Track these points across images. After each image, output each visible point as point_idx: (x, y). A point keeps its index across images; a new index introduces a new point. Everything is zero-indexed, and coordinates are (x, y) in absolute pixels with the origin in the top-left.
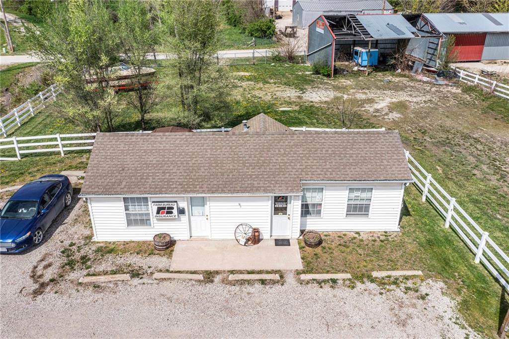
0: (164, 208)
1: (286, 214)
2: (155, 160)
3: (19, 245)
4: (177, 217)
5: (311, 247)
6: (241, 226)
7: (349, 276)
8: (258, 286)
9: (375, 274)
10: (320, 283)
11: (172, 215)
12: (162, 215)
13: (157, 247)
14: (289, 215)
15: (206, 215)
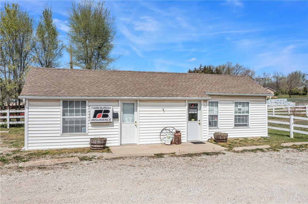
0: (101, 112)
1: (197, 120)
4: (111, 121)
12: (99, 119)
13: (95, 146)
14: (199, 121)
15: (135, 122)
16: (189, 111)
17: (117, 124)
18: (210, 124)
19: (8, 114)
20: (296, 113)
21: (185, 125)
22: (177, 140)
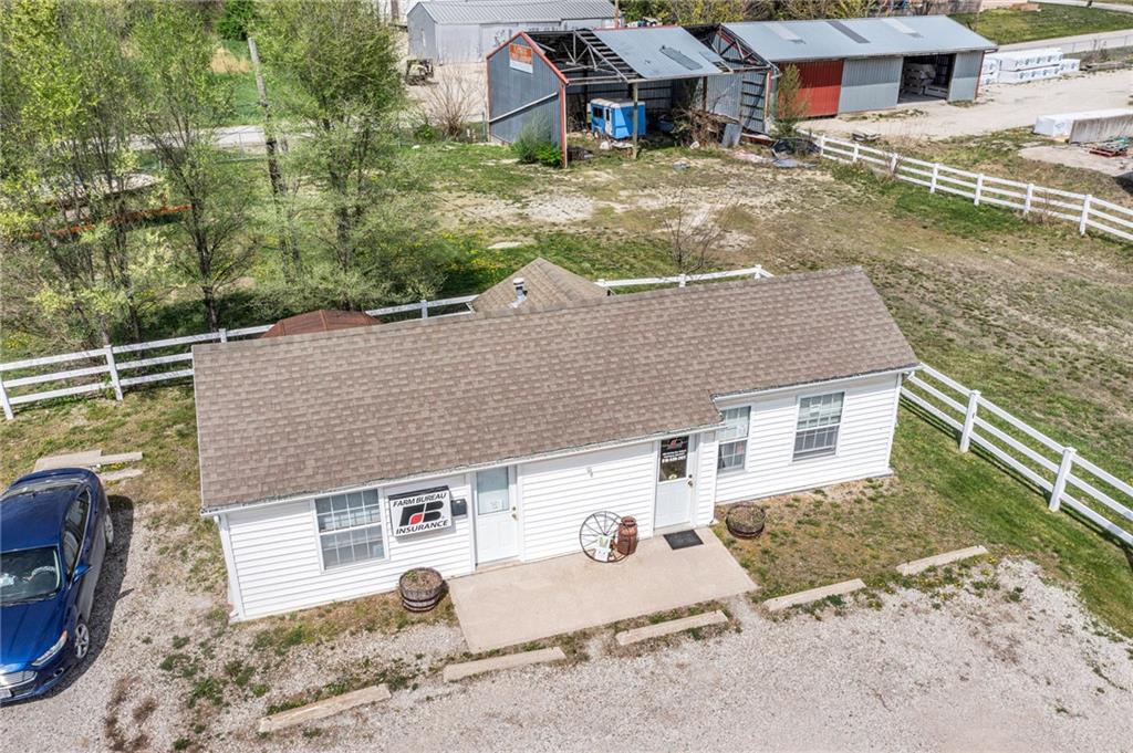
0: (419, 509)
1: (684, 476)
2: (369, 394)
3: (44, 673)
4: (449, 524)
5: (750, 538)
6: (593, 520)
7: (858, 584)
8: (689, 645)
9: (906, 569)
10: (811, 609)
11: (438, 521)
12: (415, 526)
14: (690, 476)
15: (511, 507)
16: (662, 457)
18: (721, 465)
21: (652, 491)
22: (626, 543)
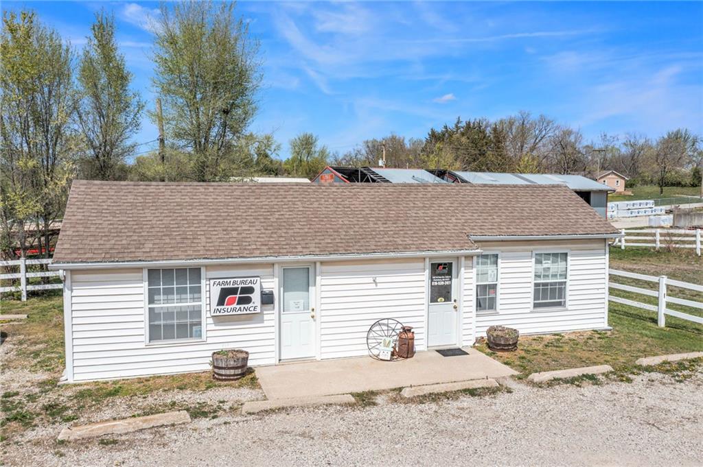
0: (234, 291)
1: (450, 300)
4: (258, 310)
5: (507, 350)
7: (607, 368)
8: (467, 399)
9: (645, 361)
10: (572, 381)
13: (223, 372)
14: (455, 301)
15: (310, 309)
16: (432, 281)
17: (270, 316)
18: (479, 305)
19: (23, 269)
20: (674, 246)
21: (425, 313)
22: (405, 348)
